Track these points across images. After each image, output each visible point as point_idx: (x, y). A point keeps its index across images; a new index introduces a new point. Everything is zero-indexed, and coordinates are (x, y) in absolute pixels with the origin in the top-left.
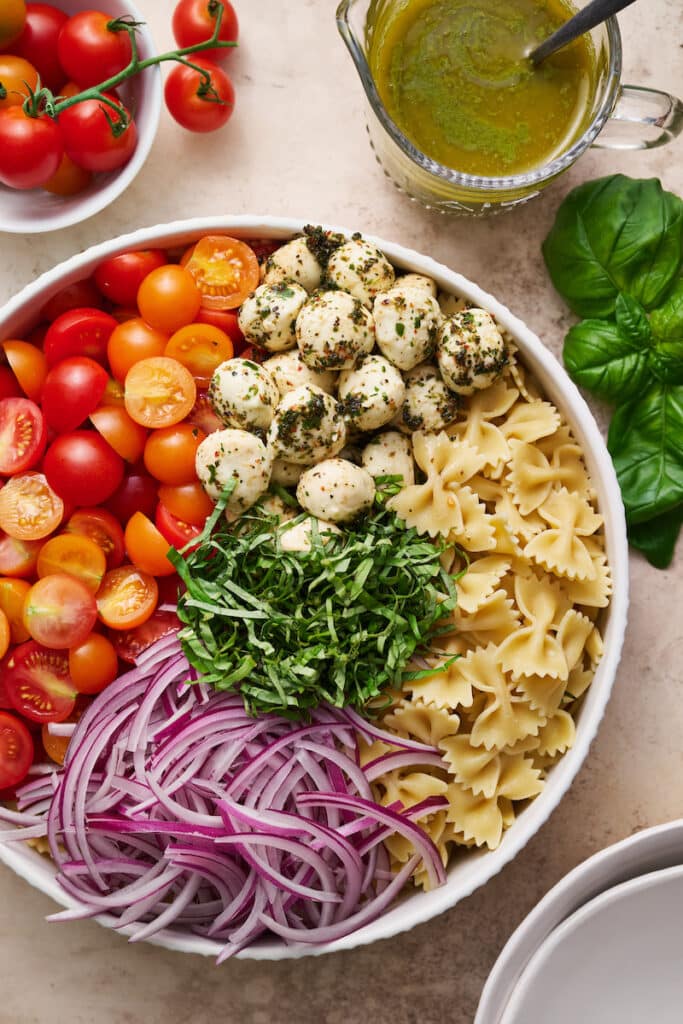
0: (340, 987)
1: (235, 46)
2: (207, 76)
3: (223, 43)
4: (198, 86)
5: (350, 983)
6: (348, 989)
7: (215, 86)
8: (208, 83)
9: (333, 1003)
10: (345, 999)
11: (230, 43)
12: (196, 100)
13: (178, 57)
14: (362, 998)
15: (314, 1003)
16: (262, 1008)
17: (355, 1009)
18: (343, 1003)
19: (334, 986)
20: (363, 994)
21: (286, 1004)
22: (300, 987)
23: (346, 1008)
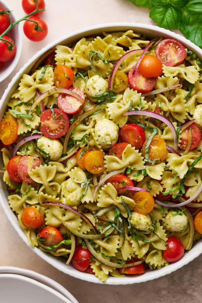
0: (191, 281)
1: (45, 10)
2: (36, 23)
3: (40, 10)
4: (34, 27)
5: (195, 280)
6: (194, 282)
7: (40, 25)
8: (38, 25)
9: (189, 287)
10: (193, 285)
11: (43, 9)
12: (34, 31)
13: (25, 19)
14: (199, 285)
15: (183, 287)
16: (164, 289)
17: (197, 289)
18: (193, 287)
19: (189, 281)
20: (199, 283)
21: (172, 287)
22: (177, 281)
23: (194, 288)
